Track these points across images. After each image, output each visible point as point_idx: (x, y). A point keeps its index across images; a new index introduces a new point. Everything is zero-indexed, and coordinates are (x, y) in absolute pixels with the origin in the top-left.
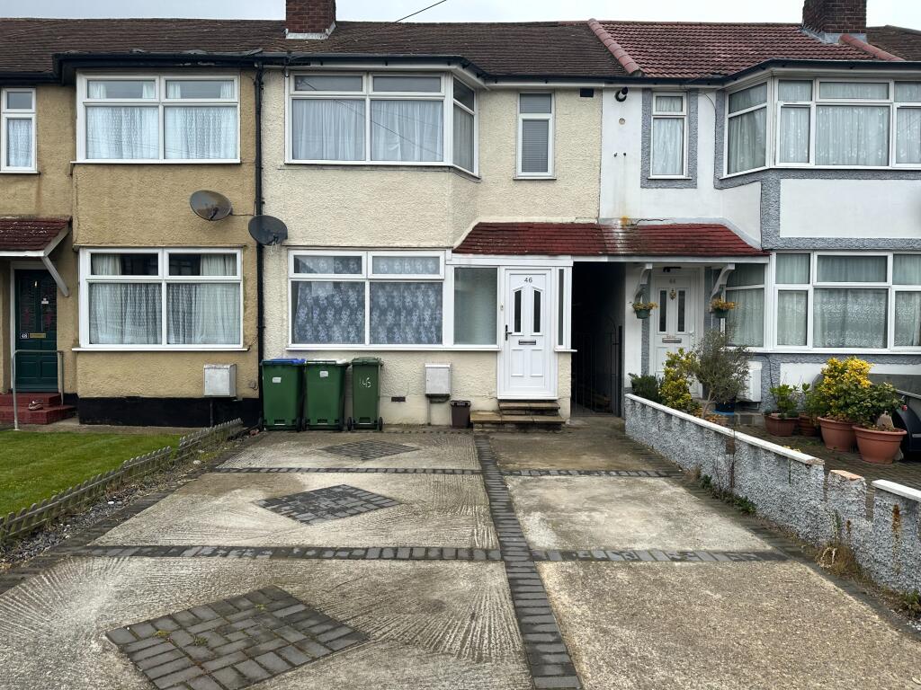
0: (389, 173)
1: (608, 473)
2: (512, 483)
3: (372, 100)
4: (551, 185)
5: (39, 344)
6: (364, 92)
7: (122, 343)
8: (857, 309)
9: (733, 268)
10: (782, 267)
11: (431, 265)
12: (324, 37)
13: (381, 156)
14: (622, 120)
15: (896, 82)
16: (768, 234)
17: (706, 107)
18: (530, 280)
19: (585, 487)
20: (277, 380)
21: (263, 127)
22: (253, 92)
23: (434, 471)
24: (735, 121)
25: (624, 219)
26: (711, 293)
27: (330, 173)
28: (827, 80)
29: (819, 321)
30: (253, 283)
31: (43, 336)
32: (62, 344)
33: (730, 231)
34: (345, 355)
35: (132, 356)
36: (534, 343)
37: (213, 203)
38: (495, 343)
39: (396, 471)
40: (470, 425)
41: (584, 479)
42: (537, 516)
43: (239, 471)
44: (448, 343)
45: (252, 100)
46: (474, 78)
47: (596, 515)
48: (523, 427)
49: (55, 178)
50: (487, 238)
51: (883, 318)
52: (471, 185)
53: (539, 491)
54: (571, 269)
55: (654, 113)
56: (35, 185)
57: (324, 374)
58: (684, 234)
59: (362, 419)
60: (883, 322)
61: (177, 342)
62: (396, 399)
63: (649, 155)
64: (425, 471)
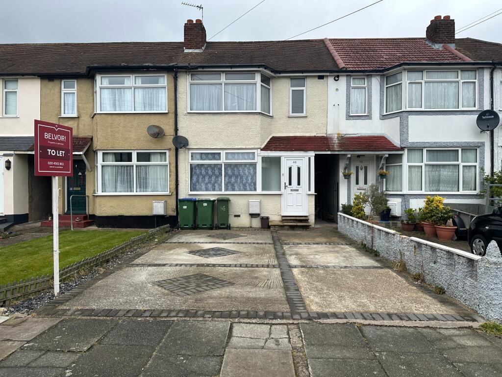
0: (233, 116)
1: (326, 244)
2: (285, 247)
3: (225, 84)
4: (305, 119)
5: (77, 192)
6: (222, 81)
7: (116, 192)
8: (445, 173)
9: (387, 156)
10: (410, 155)
11: (251, 156)
12: (202, 51)
13: (229, 109)
14: (337, 90)
15: (461, 71)
16: (403, 140)
17: (375, 82)
18: (296, 162)
19: (315, 248)
20: (185, 207)
21: (178, 96)
22: (173, 81)
23: (254, 243)
24: (389, 89)
25: (338, 134)
26: (379, 167)
27: (207, 116)
28: (429, 71)
29: (428, 179)
30: (174, 165)
31: (79, 189)
32: (88, 192)
33: (387, 139)
34: (213, 196)
35: (121, 197)
36: (298, 190)
37: (157, 130)
38: (280, 190)
39: (238, 243)
40: (269, 227)
41: (315, 246)
42: (294, 257)
43: (175, 243)
44: (259, 190)
45: (172, 85)
46: (270, 73)
47: (317, 256)
48: (292, 228)
49: (85, 119)
50: (276, 143)
51: (457, 178)
52: (269, 120)
53: (296, 249)
54: (313, 158)
55: (352, 85)
56: (76, 122)
57: (205, 204)
58: (365, 141)
59: (221, 225)
60: (457, 180)
61: (140, 191)
62: (236, 216)
63: (349, 105)
64: (250, 243)
